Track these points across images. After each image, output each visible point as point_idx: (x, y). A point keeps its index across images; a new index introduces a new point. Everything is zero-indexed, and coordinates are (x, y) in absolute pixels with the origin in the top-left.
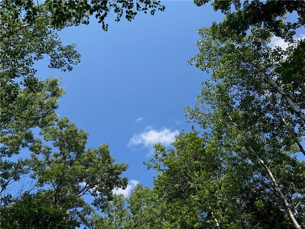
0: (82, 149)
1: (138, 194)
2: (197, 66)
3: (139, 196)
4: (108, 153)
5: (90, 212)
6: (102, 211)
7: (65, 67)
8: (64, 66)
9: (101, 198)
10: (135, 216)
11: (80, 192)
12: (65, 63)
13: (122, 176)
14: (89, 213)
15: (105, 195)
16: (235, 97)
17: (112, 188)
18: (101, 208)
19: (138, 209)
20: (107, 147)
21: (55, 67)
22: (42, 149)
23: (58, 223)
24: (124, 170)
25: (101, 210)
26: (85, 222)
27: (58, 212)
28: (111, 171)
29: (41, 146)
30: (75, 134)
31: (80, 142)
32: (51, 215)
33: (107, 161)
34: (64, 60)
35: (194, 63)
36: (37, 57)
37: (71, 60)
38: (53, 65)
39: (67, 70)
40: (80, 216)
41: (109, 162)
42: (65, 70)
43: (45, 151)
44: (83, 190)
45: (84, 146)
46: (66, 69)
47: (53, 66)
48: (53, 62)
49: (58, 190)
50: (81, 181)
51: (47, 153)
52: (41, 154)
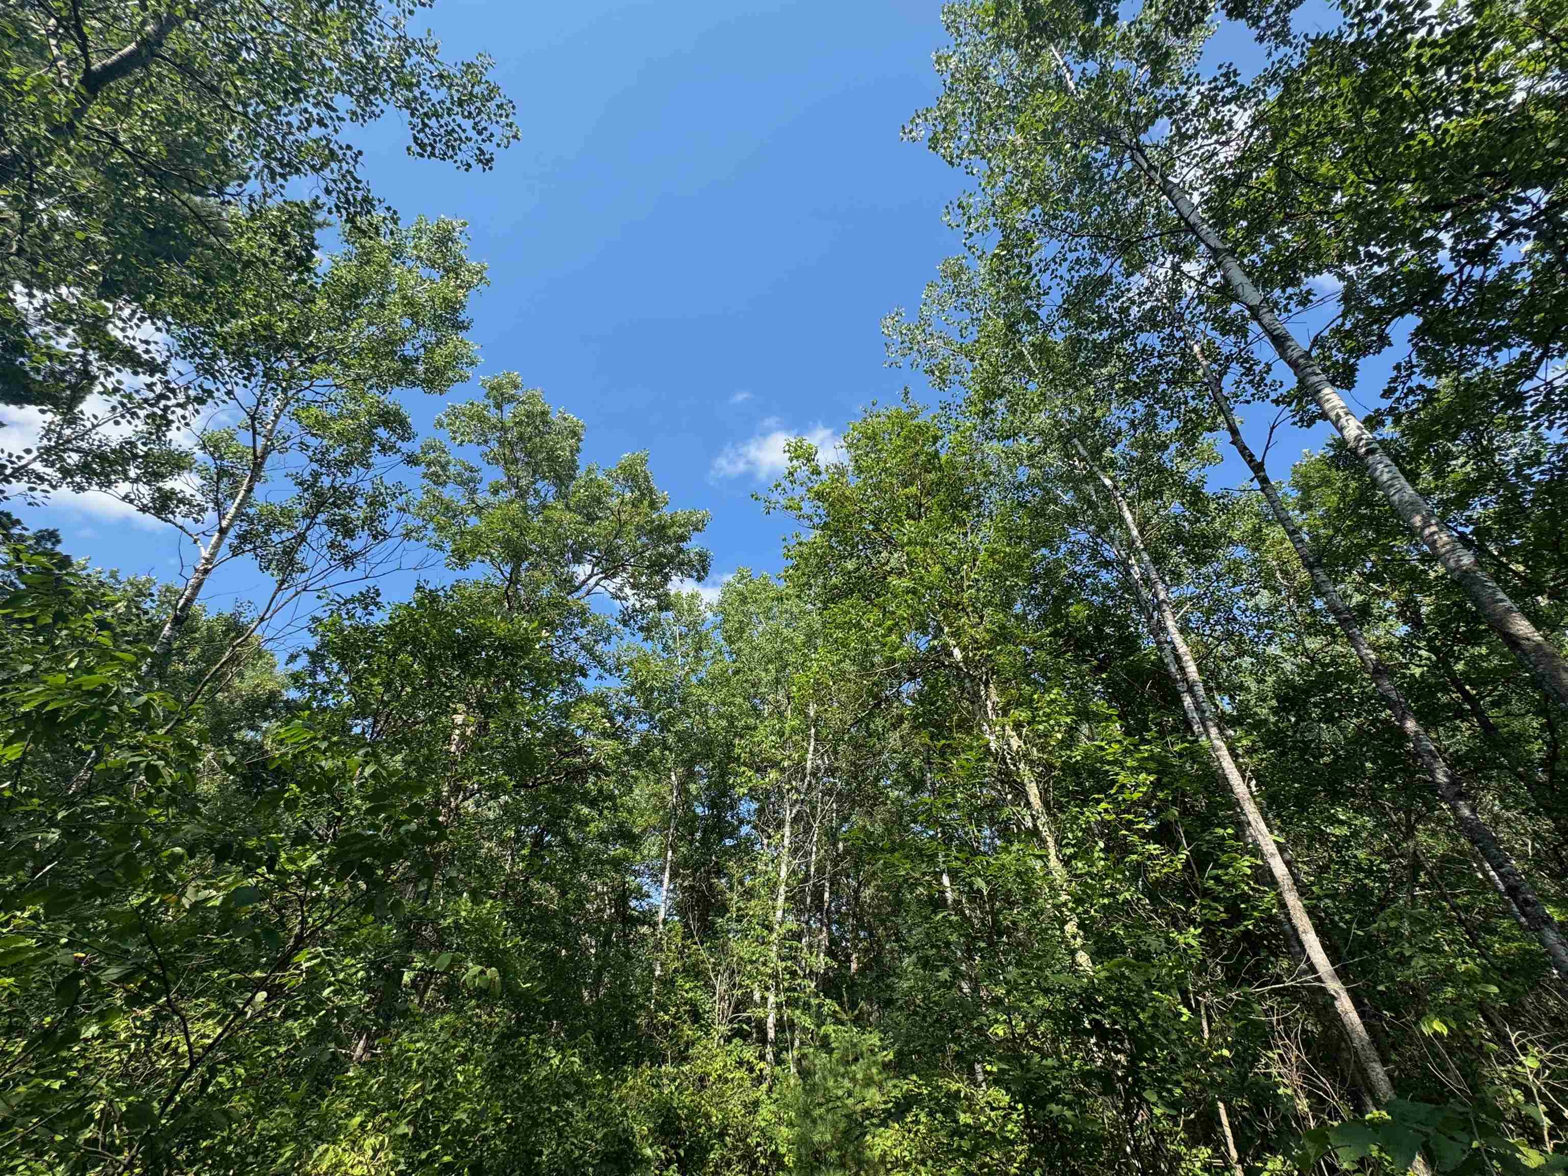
0: (570, 468)
1: (741, 594)
2: (934, 142)
3: (744, 601)
4: (646, 478)
5: (609, 636)
6: (645, 640)
7: (467, 153)
8: (463, 146)
9: (638, 606)
10: (735, 647)
11: (578, 589)
12: (463, 136)
13: (693, 546)
14: (607, 640)
15: (648, 597)
16: (1053, 266)
17: (666, 578)
18: (641, 629)
19: (741, 630)
20: (644, 462)
21: (433, 154)
22: (452, 470)
23: (521, 658)
24: (696, 529)
25: (641, 635)
26: (601, 663)
27: (516, 633)
28: (659, 532)
29: (448, 463)
30: (545, 423)
31: (563, 449)
32: (500, 639)
33: (646, 503)
34: (459, 126)
35: (922, 133)
36: (359, 111)
37: (485, 129)
38: (422, 146)
39: (477, 167)
40: (583, 647)
41: (653, 505)
42: (469, 165)
43: (460, 474)
44: (584, 582)
45: (574, 461)
46: (472, 162)
47: (424, 149)
48: (422, 135)
49: (513, 581)
50: (578, 560)
51: (469, 483)
52: (450, 486)
